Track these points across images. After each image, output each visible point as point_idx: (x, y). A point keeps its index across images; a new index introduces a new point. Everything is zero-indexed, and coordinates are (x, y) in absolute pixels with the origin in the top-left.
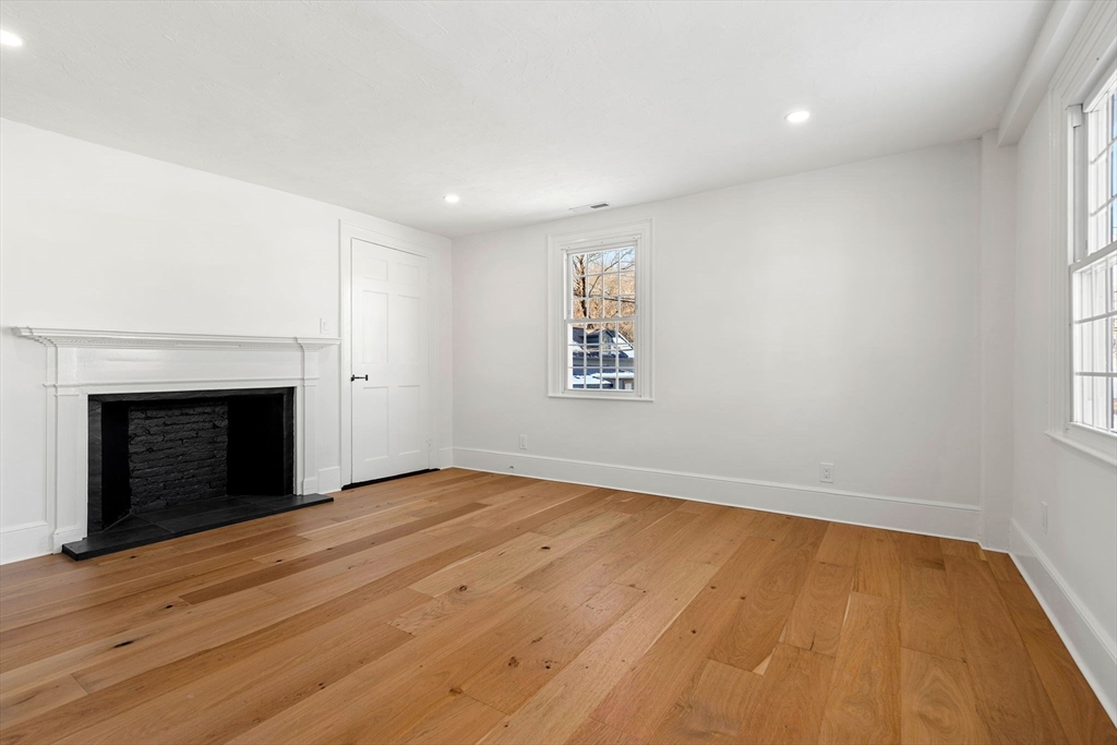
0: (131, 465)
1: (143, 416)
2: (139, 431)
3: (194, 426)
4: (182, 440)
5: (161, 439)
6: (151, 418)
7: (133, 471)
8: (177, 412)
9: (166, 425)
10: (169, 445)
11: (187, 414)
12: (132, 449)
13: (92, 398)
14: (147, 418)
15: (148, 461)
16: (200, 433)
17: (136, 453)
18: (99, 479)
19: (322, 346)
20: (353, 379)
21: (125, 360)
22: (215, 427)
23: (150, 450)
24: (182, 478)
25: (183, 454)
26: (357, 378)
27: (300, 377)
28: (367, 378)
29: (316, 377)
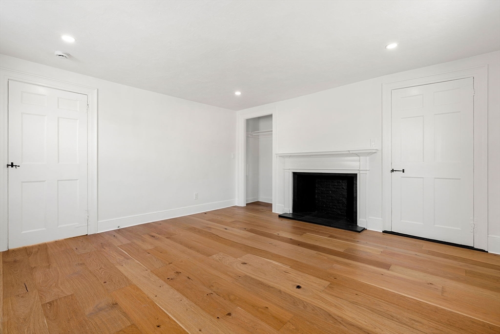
0: (316, 197)
1: (320, 181)
2: (319, 186)
3: (335, 187)
4: (331, 191)
5: (325, 189)
6: (323, 182)
7: (317, 199)
10: (328, 192)
11: (333, 182)
12: (316, 191)
13: (294, 173)
15: (321, 196)
16: (337, 190)
17: (318, 193)
19: (370, 153)
20: (392, 171)
22: (343, 188)
23: (322, 193)
25: (332, 197)
26: (395, 171)
27: (358, 169)
28: (403, 171)
29: (367, 169)
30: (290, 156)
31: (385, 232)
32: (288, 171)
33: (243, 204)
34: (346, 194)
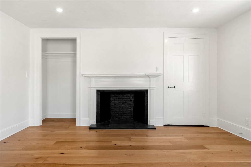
0: (111, 108)
1: (113, 96)
2: (113, 100)
3: (125, 99)
4: (122, 103)
5: (117, 102)
6: (116, 96)
7: (111, 109)
8: (121, 95)
9: (119, 99)
10: (119, 104)
11: (124, 96)
12: (111, 104)
13: (98, 91)
14: (114, 96)
15: (114, 107)
16: (127, 102)
17: (112, 105)
18: (99, 110)
19: (157, 76)
20: (169, 87)
21: (104, 81)
22: (130, 100)
23: (115, 105)
24: (122, 113)
25: (123, 107)
26: (170, 87)
27: (149, 86)
28: (174, 87)
29: (154, 86)
30: (96, 76)
31: (165, 126)
32: (93, 89)
33: (39, 123)
34: (133, 104)
